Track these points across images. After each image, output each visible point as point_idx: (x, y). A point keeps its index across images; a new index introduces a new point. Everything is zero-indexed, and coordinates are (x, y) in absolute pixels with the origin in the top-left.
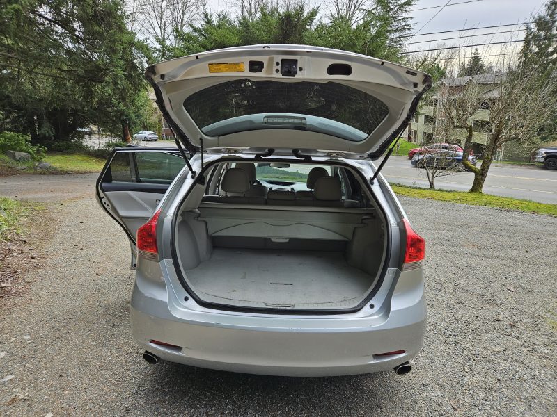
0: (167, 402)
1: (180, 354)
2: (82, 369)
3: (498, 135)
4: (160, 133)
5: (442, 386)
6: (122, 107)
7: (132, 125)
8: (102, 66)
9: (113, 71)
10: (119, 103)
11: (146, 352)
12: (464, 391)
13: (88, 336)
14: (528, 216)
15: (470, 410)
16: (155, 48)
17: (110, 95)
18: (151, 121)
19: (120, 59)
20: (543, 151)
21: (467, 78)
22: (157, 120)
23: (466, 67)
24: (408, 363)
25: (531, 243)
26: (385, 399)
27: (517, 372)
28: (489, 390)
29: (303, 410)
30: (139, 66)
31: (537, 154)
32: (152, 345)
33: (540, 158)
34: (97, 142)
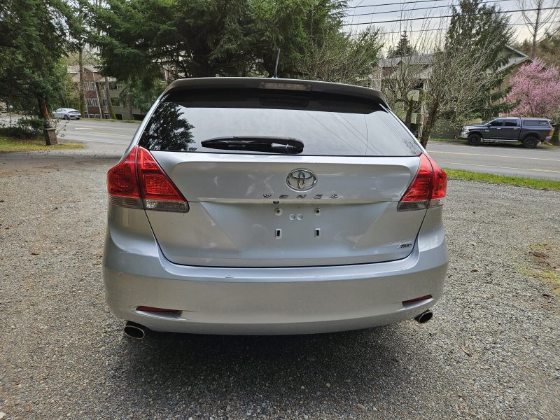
0: (156, 383)
1: (180, 319)
2: (35, 357)
3: (436, 109)
4: (82, 110)
5: (448, 335)
6: (37, 77)
7: (50, 99)
8: (10, 26)
9: (26, 30)
10: (33, 73)
11: (129, 323)
12: (471, 337)
13: (36, 320)
14: (466, 183)
15: (484, 354)
16: (75, 8)
17: (21, 62)
18: (71, 98)
19: (34, 17)
20: (467, 128)
21: (398, 59)
22: (78, 96)
23: (396, 49)
24: (428, 310)
25: (476, 205)
26: (398, 352)
27: (512, 314)
28: (494, 334)
29: (316, 373)
30: (57, 27)
31: (462, 131)
32: (139, 312)
33: (465, 134)
34: (8, 120)
